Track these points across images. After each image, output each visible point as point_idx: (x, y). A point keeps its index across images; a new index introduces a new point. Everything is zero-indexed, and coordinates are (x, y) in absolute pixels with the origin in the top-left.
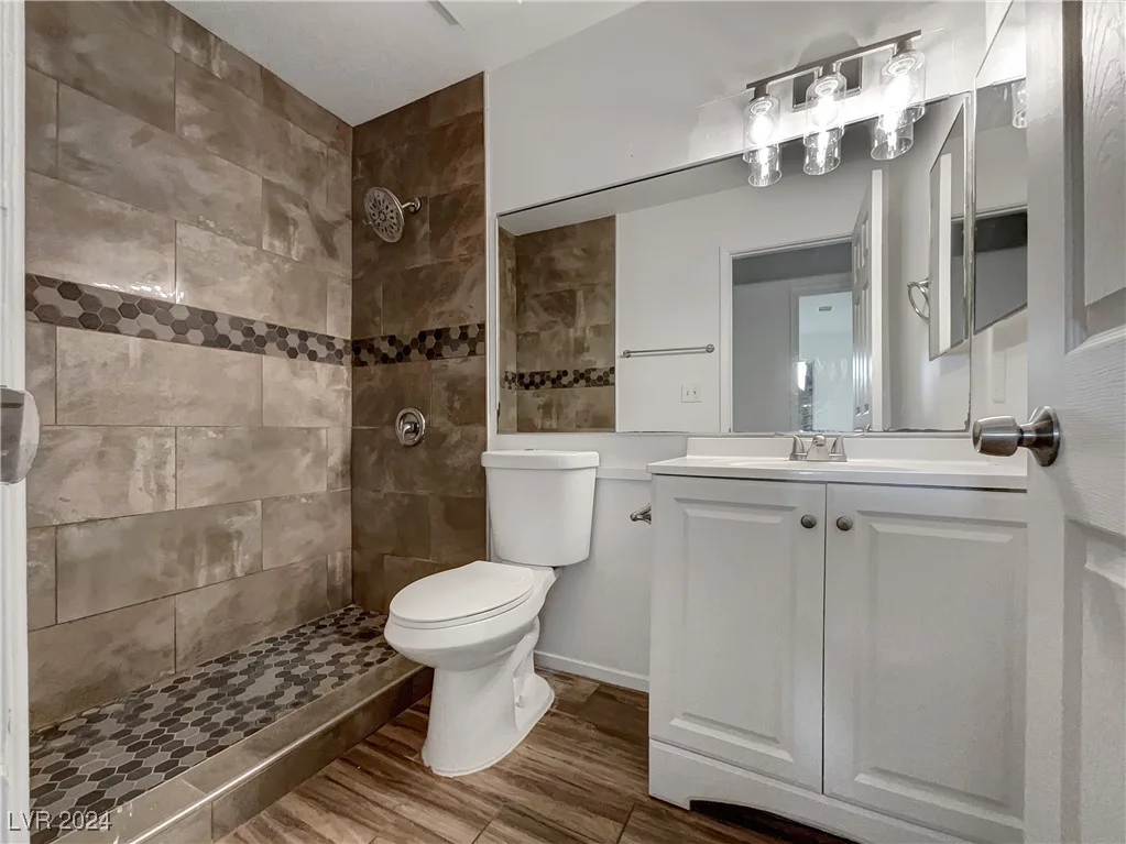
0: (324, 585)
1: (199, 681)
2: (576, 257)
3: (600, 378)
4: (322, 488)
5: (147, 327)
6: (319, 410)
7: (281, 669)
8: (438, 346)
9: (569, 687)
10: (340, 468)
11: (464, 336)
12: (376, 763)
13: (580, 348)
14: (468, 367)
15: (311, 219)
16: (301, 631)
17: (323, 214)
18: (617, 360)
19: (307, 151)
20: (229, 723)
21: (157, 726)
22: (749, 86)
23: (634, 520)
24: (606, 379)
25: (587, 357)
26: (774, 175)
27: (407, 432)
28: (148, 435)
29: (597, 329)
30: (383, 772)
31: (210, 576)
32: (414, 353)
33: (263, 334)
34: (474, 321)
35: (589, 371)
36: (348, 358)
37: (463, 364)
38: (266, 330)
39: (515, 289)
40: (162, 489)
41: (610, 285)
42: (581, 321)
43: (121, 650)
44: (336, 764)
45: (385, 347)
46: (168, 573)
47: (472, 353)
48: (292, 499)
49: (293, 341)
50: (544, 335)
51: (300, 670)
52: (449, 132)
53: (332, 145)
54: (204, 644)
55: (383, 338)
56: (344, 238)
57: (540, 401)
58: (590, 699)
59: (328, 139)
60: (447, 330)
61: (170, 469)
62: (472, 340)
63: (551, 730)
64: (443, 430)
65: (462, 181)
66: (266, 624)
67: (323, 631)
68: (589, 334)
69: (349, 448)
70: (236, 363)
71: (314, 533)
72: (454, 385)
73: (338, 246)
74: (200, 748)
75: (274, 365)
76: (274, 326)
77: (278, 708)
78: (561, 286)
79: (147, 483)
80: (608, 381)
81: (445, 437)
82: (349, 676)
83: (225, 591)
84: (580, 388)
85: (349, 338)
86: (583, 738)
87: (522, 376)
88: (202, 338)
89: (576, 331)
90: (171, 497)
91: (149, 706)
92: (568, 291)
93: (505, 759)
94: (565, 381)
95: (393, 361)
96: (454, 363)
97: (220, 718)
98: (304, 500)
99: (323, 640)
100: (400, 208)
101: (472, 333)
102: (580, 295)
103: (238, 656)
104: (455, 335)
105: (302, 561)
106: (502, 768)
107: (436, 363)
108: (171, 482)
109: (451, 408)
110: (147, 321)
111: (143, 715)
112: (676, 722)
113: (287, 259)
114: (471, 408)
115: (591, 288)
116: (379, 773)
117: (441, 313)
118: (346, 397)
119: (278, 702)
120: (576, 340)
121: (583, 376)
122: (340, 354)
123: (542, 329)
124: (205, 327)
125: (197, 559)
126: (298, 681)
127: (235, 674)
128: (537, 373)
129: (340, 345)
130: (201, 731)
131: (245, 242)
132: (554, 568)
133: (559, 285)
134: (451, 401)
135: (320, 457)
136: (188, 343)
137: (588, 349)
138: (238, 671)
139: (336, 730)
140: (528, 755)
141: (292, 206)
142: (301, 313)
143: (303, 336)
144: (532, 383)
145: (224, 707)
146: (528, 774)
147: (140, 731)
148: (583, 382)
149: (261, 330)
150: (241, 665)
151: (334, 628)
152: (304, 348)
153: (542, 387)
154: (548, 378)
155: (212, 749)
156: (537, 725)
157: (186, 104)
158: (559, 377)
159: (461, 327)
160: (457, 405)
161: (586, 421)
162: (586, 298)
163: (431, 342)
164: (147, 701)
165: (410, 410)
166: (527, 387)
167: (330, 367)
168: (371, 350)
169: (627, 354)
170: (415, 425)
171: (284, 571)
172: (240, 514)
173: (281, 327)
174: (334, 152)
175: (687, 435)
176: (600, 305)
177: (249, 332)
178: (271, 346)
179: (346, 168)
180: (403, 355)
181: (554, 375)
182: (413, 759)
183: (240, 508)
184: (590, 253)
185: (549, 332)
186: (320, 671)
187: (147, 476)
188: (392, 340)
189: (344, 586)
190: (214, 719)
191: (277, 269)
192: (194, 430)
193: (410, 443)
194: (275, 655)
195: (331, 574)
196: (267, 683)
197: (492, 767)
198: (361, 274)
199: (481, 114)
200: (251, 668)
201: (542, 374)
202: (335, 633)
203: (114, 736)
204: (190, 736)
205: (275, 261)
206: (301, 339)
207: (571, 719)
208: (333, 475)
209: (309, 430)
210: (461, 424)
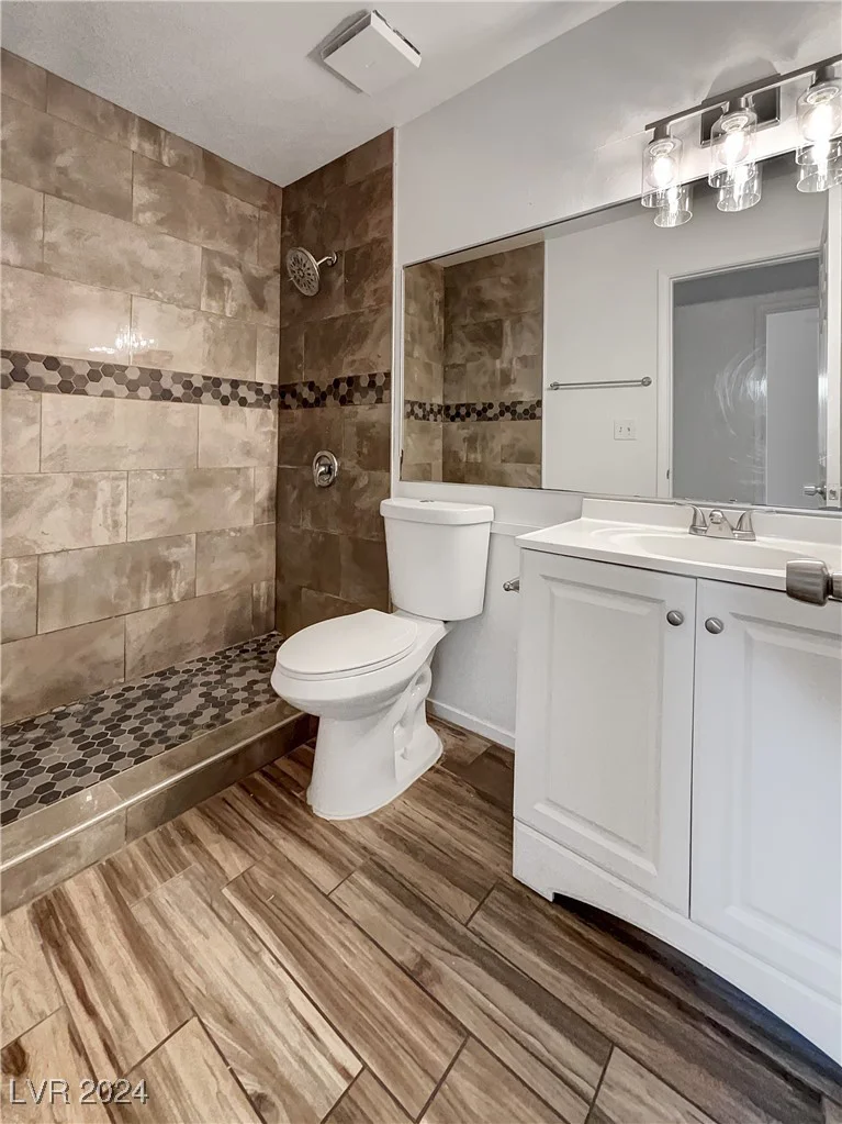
0: (248, 613)
1: (140, 692)
2: (503, 285)
3: (526, 412)
4: (250, 522)
5: (109, 389)
6: (248, 451)
7: (204, 689)
8: (350, 393)
9: (461, 743)
10: (266, 504)
11: (372, 384)
12: (266, 793)
13: (506, 379)
14: (375, 414)
15: (245, 278)
16: (228, 653)
17: (254, 272)
18: (545, 393)
19: (242, 217)
20: (156, 734)
21: (103, 729)
22: (647, 127)
23: (507, 590)
24: (533, 413)
25: (514, 389)
26: (684, 215)
27: (321, 474)
28: (105, 478)
29: (523, 360)
30: (270, 804)
31: (153, 600)
32: (330, 400)
33: (200, 386)
34: (382, 370)
35: (515, 404)
36: (275, 402)
37: (371, 411)
38: (203, 381)
39: (443, 320)
40: (116, 524)
41: (538, 315)
42: (508, 351)
43: (83, 659)
44: (234, 789)
45: (306, 393)
46: (120, 595)
47: (379, 401)
48: (221, 533)
49: (226, 389)
50: (470, 366)
51: (219, 693)
52: (363, 188)
53: (264, 208)
54: (147, 659)
55: (304, 384)
56: (273, 293)
57: (464, 433)
58: (479, 759)
59: (259, 203)
60: (358, 377)
61: (123, 506)
62: (378, 387)
63: (432, 788)
64: (353, 473)
65: (373, 234)
66: (199, 644)
67: (245, 656)
68: (516, 366)
69: (275, 485)
70: (177, 412)
71: (239, 563)
72: (363, 431)
73: (267, 299)
74: (131, 754)
75: (209, 412)
76: (209, 378)
77: (195, 727)
78: (488, 316)
79: (105, 521)
80: (535, 415)
81: (354, 480)
82: (257, 704)
83: (164, 613)
84: (506, 422)
85: (276, 383)
86: (461, 802)
87: (448, 408)
88: (150, 393)
89: (502, 362)
90: (122, 531)
91: (101, 710)
92: (495, 321)
93: (380, 811)
94: (490, 413)
95: (311, 406)
96: (363, 411)
97: (149, 729)
98: (233, 534)
99: (243, 665)
100: (316, 264)
101: (380, 382)
102: (507, 325)
103: (174, 672)
104: (364, 383)
105: (230, 589)
106: (376, 819)
107: (347, 409)
108: (122, 519)
109: (360, 453)
110: (108, 383)
111: (95, 718)
112: (540, 807)
113: (223, 316)
114: (377, 455)
115: (518, 319)
116: (267, 804)
117: (354, 361)
118: (273, 437)
119: (197, 721)
120: (502, 371)
121: (509, 409)
122: (268, 398)
123: (467, 360)
124: (153, 384)
125: (143, 585)
126: (216, 703)
127: (168, 689)
128: (463, 405)
129: (267, 391)
130: (134, 739)
131: (187, 307)
132: (445, 622)
133: (487, 315)
134: (360, 445)
135: (249, 494)
136: (139, 398)
137: (515, 380)
138: (171, 686)
139: (234, 757)
140: (402, 810)
141: (227, 268)
142: (233, 363)
143: (235, 384)
144: (458, 414)
145: (155, 719)
146: (400, 831)
147: (90, 732)
148: (507, 415)
149: (198, 383)
150: (174, 681)
151: (255, 654)
152: (235, 395)
153: (467, 419)
154: (474, 410)
155: (139, 757)
156: (419, 780)
157: (142, 195)
158: (485, 410)
159: (369, 375)
160: (365, 451)
161: (511, 455)
162: (513, 328)
163: (343, 389)
164: (100, 705)
165: (326, 453)
166: (453, 419)
167: (259, 411)
168: (294, 394)
169: (555, 386)
170: (330, 469)
171: (214, 598)
172: (179, 546)
173: (215, 378)
174: (264, 214)
175: (586, 495)
176: (527, 335)
177: (188, 385)
178: (207, 396)
179: (275, 227)
180: (320, 400)
181: (479, 408)
182: (298, 795)
183: (176, 540)
184: (518, 281)
185: (476, 363)
186: (235, 696)
187: (105, 512)
188: (311, 386)
189: (267, 613)
190: (146, 729)
191: (213, 326)
192: (141, 473)
193: (326, 484)
194: (203, 675)
195: (256, 602)
196: (191, 701)
197: (367, 817)
198: (287, 324)
199: (389, 169)
200: (182, 684)
201: (467, 406)
202: (255, 658)
203: (71, 735)
204: (126, 743)
205: (211, 320)
206: (232, 387)
207: (454, 778)
208: (260, 510)
209: (238, 470)
210: (368, 469)
